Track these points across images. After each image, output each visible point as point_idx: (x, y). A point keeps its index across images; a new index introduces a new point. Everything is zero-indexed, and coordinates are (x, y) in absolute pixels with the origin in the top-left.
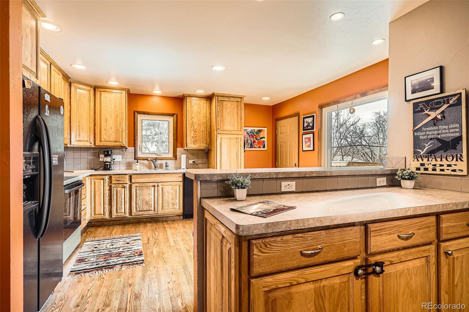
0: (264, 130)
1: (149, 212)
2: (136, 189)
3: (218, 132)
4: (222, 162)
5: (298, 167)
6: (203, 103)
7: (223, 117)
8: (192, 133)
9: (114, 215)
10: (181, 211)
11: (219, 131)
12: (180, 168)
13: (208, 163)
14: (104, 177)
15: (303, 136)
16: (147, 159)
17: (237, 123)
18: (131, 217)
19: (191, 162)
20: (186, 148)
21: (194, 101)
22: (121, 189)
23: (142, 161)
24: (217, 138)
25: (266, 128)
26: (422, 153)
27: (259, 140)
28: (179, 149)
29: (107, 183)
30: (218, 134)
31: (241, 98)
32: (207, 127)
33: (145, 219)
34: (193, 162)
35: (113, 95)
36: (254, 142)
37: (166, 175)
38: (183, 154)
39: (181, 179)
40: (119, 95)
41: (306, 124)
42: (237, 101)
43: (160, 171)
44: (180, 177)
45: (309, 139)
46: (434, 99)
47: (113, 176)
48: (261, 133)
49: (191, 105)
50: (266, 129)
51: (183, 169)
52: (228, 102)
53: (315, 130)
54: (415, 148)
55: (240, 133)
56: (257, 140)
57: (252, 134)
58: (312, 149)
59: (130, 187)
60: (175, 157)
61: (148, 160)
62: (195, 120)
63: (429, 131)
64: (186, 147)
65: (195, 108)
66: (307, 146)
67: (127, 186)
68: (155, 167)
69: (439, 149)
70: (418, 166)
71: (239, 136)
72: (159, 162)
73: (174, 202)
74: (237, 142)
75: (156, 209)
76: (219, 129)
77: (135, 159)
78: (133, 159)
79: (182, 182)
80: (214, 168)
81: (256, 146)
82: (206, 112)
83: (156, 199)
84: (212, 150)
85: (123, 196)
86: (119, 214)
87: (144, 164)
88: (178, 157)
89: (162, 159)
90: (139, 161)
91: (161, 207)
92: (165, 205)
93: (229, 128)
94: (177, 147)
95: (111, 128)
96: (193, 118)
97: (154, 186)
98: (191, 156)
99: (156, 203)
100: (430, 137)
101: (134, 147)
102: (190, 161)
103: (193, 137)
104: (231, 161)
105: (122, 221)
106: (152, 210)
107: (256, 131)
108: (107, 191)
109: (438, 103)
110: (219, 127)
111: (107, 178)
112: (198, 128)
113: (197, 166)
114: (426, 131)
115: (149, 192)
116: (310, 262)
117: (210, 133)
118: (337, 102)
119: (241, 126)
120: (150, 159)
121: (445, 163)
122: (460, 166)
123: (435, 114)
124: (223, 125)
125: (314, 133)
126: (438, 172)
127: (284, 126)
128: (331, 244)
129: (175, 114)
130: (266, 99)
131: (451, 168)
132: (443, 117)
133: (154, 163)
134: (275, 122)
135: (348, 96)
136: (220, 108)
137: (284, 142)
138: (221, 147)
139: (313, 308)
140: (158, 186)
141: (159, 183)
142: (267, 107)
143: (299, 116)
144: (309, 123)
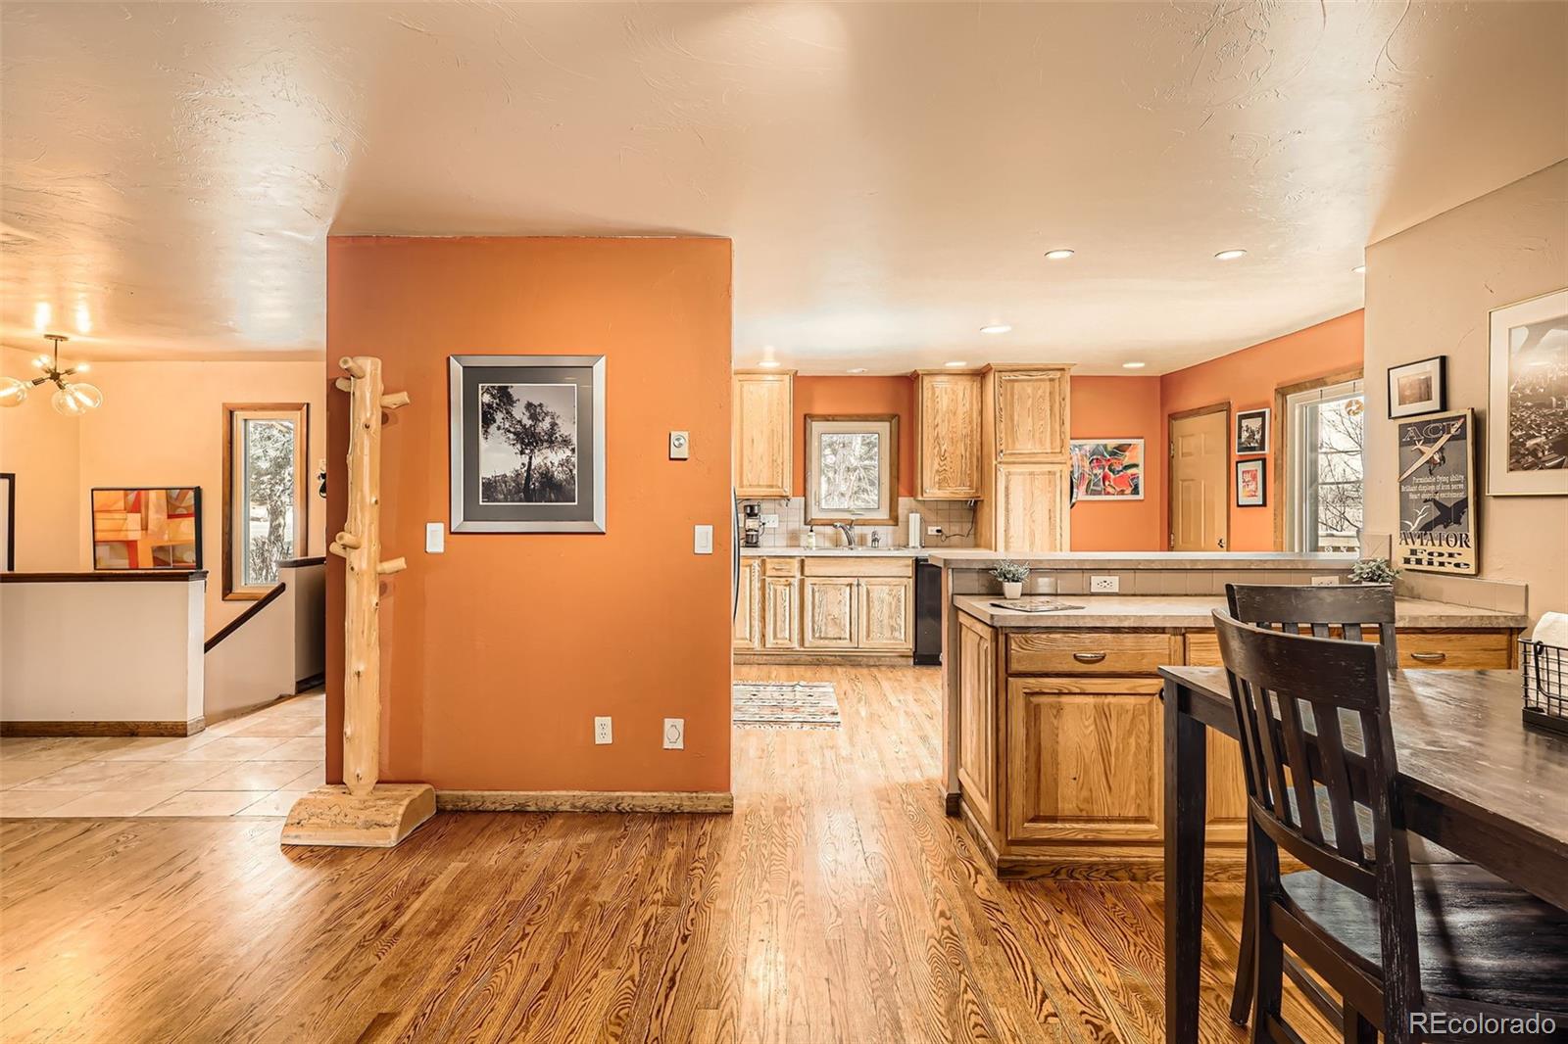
0: (1136, 445)
1: (839, 641)
2: (813, 589)
3: (999, 460)
4: (1012, 532)
5: (1228, 550)
6: (965, 388)
7: (1012, 420)
8: (937, 460)
9: (770, 642)
10: (911, 645)
11: (1002, 458)
12: (906, 546)
13: (975, 534)
14: (752, 561)
15: (1239, 465)
16: (831, 523)
17: (1052, 435)
18: (803, 649)
19: (932, 530)
20: (920, 498)
21: (942, 384)
22: (782, 587)
23: (821, 528)
24: (998, 473)
25: (1142, 438)
26: (1413, 528)
27: (1119, 472)
28: (904, 502)
29: (757, 574)
30: (1000, 463)
31: (1063, 369)
32: (972, 445)
33: (831, 658)
34: (938, 531)
35: (767, 385)
36: (1105, 478)
37: (875, 560)
38: (912, 512)
39: (910, 572)
40: (777, 384)
41: (1245, 435)
42: (1052, 380)
43: (860, 551)
44: (908, 566)
45: (1253, 475)
46: (1429, 422)
47: (768, 560)
48: (1127, 453)
49: (934, 393)
50: (1140, 442)
51: (914, 547)
52: (1025, 384)
53: (1267, 451)
54: (1402, 518)
55: (1060, 458)
56: (1114, 473)
57: (1096, 457)
58: (1261, 503)
59: (802, 583)
60: (894, 519)
61: (835, 526)
62: (943, 430)
63: (1423, 484)
64: (922, 495)
65: (944, 403)
66: (1248, 494)
67: (796, 582)
68: (850, 543)
69: (1436, 522)
70: (1407, 555)
71: (1056, 468)
72: (857, 530)
73: (893, 623)
74: (1050, 482)
75: (855, 637)
76: (1002, 451)
77: (806, 524)
78: (802, 523)
79: (911, 580)
80: (991, 549)
81: (1110, 490)
82: (971, 409)
83: (854, 615)
84: (985, 502)
85: (787, 603)
86: (780, 641)
87: (824, 535)
88: (901, 518)
89: (865, 523)
90: (814, 528)
91: (865, 633)
92: (874, 628)
93: (1029, 447)
94: (898, 496)
95: (762, 458)
96: (939, 426)
97: (851, 585)
98: (932, 517)
99: (854, 622)
100: (1424, 496)
101: (805, 496)
102: (929, 528)
103: (937, 471)
104: (1033, 531)
105: (784, 658)
106: (845, 639)
107: (1109, 449)
108: (757, 591)
109: (1436, 430)
110: (1002, 447)
111: (756, 563)
112: (951, 449)
113: (946, 543)
114: (1418, 484)
115: (840, 598)
116: (1088, 669)
117: (981, 460)
118: (1319, 382)
119: (1062, 441)
120: (838, 524)
121: (1445, 549)
122: (1468, 555)
123: (1430, 452)
124: (1014, 442)
125: (1264, 461)
126: (1436, 568)
127: (1192, 435)
128: (1121, 652)
129: (894, 416)
130: (1134, 367)
131: (1453, 561)
132: (1443, 459)
133: (846, 533)
134: (1169, 421)
135: (1345, 370)
136: (1005, 399)
137: (1192, 480)
138: (1007, 496)
139: (1092, 727)
140: (858, 585)
141: (861, 579)
142: (1145, 381)
143: (1229, 411)
144: (1252, 432)
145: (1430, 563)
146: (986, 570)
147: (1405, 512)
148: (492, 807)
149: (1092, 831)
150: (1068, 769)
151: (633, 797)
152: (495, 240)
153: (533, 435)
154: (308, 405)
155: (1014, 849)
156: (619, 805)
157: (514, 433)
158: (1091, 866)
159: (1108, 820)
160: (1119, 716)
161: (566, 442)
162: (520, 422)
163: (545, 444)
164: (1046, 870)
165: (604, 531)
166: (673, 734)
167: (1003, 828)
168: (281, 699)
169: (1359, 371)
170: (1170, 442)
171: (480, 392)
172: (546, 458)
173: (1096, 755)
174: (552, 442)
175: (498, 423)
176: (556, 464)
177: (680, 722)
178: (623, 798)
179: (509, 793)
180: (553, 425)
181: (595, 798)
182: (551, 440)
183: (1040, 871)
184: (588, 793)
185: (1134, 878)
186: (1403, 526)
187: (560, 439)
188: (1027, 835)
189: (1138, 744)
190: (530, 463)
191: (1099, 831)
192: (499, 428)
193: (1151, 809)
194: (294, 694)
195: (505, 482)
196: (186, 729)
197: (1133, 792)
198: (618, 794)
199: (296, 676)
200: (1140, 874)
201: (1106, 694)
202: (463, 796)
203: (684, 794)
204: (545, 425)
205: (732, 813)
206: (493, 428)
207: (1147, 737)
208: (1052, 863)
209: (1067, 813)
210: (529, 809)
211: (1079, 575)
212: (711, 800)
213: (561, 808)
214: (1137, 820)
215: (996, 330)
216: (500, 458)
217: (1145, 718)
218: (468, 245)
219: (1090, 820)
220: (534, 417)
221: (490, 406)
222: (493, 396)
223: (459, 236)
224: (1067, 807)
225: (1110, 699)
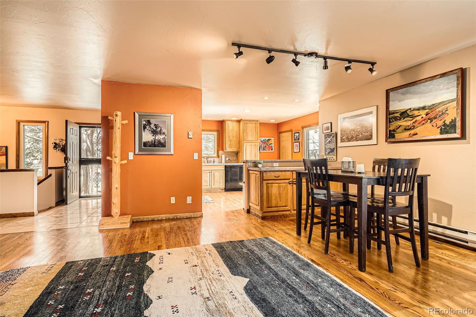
0: (272, 139)
1: (207, 186)
4: (247, 159)
6: (236, 124)
7: (247, 132)
8: (229, 142)
10: (224, 187)
11: (244, 141)
12: (221, 163)
13: (237, 160)
15: (294, 143)
17: (255, 136)
19: (227, 159)
20: (225, 151)
21: (230, 123)
24: (244, 145)
26: (327, 153)
27: (268, 145)
28: (221, 152)
31: (258, 121)
32: (237, 138)
34: (229, 159)
36: (266, 147)
37: (215, 166)
38: (223, 155)
39: (224, 169)
41: (295, 137)
42: (255, 123)
43: (210, 164)
44: (222, 167)
45: (297, 145)
46: (329, 134)
48: (270, 141)
49: (228, 125)
50: (273, 138)
51: (224, 163)
52: (250, 124)
53: (300, 140)
55: (257, 142)
57: (264, 142)
58: (299, 151)
60: (218, 156)
61: (205, 158)
62: (231, 134)
65: (231, 128)
66: (296, 150)
68: (208, 162)
69: (330, 152)
71: (257, 144)
72: (209, 159)
73: (220, 181)
74: (255, 147)
75: (211, 185)
79: (224, 171)
81: (267, 149)
82: (237, 129)
83: (211, 180)
84: (240, 151)
88: (220, 156)
89: (211, 157)
91: (213, 184)
92: (216, 183)
93: (251, 139)
94: (219, 150)
96: (229, 133)
97: (210, 172)
98: (228, 156)
99: (211, 182)
100: (328, 147)
103: (229, 144)
104: (251, 158)
107: (267, 140)
109: (330, 136)
110: (245, 139)
112: (232, 139)
113: (231, 162)
114: (327, 145)
115: (207, 175)
116: (277, 179)
117: (239, 142)
118: (309, 126)
119: (258, 137)
120: (205, 157)
121: (332, 157)
122: (335, 157)
123: (329, 139)
124: (247, 138)
125: (299, 142)
126: (330, 160)
127: (284, 137)
128: (282, 175)
129: (218, 130)
130: (273, 121)
131: (333, 159)
132: (331, 141)
133: (207, 160)
134: (279, 134)
135: (314, 124)
136: (245, 127)
137: (284, 147)
138: (246, 150)
139: (278, 189)
140: (212, 172)
141: (212, 171)
142: (274, 124)
143: (292, 132)
144: (297, 136)
145: (329, 159)
146: (255, 162)
147: (326, 151)
148: (146, 220)
149: (278, 209)
150: (273, 198)
151: (180, 215)
152: (146, 85)
153: (156, 132)
154: (48, 122)
155: (264, 214)
156: (177, 217)
157: (151, 131)
158: (277, 216)
159: (280, 207)
160: (282, 187)
161: (164, 133)
162: (153, 128)
163: (159, 134)
164: (270, 217)
165: (173, 154)
166: (189, 200)
167: (262, 210)
168: (50, 208)
169: (317, 124)
170: (279, 138)
171: (143, 121)
172: (159, 137)
173: (278, 195)
174: (161, 133)
175: (147, 129)
176: (162, 139)
177: (191, 197)
178: (178, 215)
179: (150, 216)
180: (161, 129)
181: (171, 216)
182: (160, 133)
183: (269, 217)
184: (170, 215)
185: (285, 217)
186: (325, 153)
187: (162, 133)
188: (267, 211)
189: (285, 192)
190: (155, 138)
191: (279, 209)
192: (147, 130)
193: (287, 204)
194: (55, 206)
195: (149, 143)
196: (34, 214)
197: (284, 201)
198: (177, 214)
199: (55, 201)
200: (286, 216)
201: (280, 183)
202: (139, 218)
203: (192, 213)
204: (159, 129)
205: (202, 217)
206: (146, 130)
207: (286, 191)
208: (271, 216)
209: (273, 206)
210: (155, 220)
211: (271, 163)
212: (198, 214)
213: (163, 219)
214: (285, 206)
215: (247, 111)
216: (148, 137)
217: (286, 187)
218: (139, 85)
219: (277, 207)
220: (156, 127)
221: (145, 124)
222: (146, 122)
223: (137, 83)
224: (273, 205)
225: (281, 184)
